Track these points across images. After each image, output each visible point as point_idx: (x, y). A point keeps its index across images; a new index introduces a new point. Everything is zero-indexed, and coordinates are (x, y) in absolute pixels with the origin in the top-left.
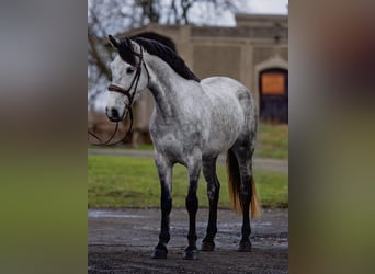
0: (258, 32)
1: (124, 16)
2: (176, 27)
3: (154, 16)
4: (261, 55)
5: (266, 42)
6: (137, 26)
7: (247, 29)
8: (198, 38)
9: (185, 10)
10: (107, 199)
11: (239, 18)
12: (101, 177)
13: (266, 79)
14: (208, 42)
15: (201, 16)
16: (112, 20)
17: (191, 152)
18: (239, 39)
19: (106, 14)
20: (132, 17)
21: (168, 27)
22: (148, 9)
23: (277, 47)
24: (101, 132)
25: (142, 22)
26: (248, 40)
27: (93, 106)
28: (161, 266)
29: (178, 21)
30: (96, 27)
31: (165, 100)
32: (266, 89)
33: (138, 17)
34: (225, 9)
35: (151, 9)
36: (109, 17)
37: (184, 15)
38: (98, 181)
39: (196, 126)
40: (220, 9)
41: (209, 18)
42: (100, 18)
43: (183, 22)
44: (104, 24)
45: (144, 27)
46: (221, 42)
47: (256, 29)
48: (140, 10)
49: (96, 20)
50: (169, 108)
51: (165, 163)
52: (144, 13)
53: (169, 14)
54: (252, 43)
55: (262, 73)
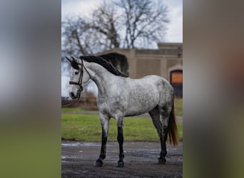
0: (170, 52)
1: (101, 44)
2: (128, 50)
3: (117, 45)
4: (171, 63)
5: (174, 57)
6: (108, 49)
7: (164, 50)
8: (139, 55)
9: (133, 41)
10: (94, 137)
11: (159, 45)
12: (90, 125)
13: (174, 76)
14: (144, 57)
15: (141, 44)
16: (95, 47)
17: (115, 112)
18: (160, 56)
19: (93, 43)
20: (106, 45)
21: (124, 50)
22: (113, 40)
23: (179, 59)
24: (90, 102)
25: (110, 47)
26: (164, 56)
27: (86, 90)
28: (121, 171)
29: (129, 47)
30: (87, 49)
31: (100, 84)
32: (174, 80)
33: (109, 44)
34: (153, 40)
35: (115, 41)
36: (94, 45)
37: (132, 44)
38: (89, 127)
39: (116, 98)
40: (150, 40)
41: (145, 45)
42: (89, 45)
43: (131, 47)
44: (91, 48)
45: (112, 50)
46: (151, 57)
47: (168, 50)
48: (109, 41)
49: (87, 46)
50: (103, 89)
51: (104, 118)
52: (112, 43)
53: (124, 43)
54: (166, 58)
55: (172, 72)
